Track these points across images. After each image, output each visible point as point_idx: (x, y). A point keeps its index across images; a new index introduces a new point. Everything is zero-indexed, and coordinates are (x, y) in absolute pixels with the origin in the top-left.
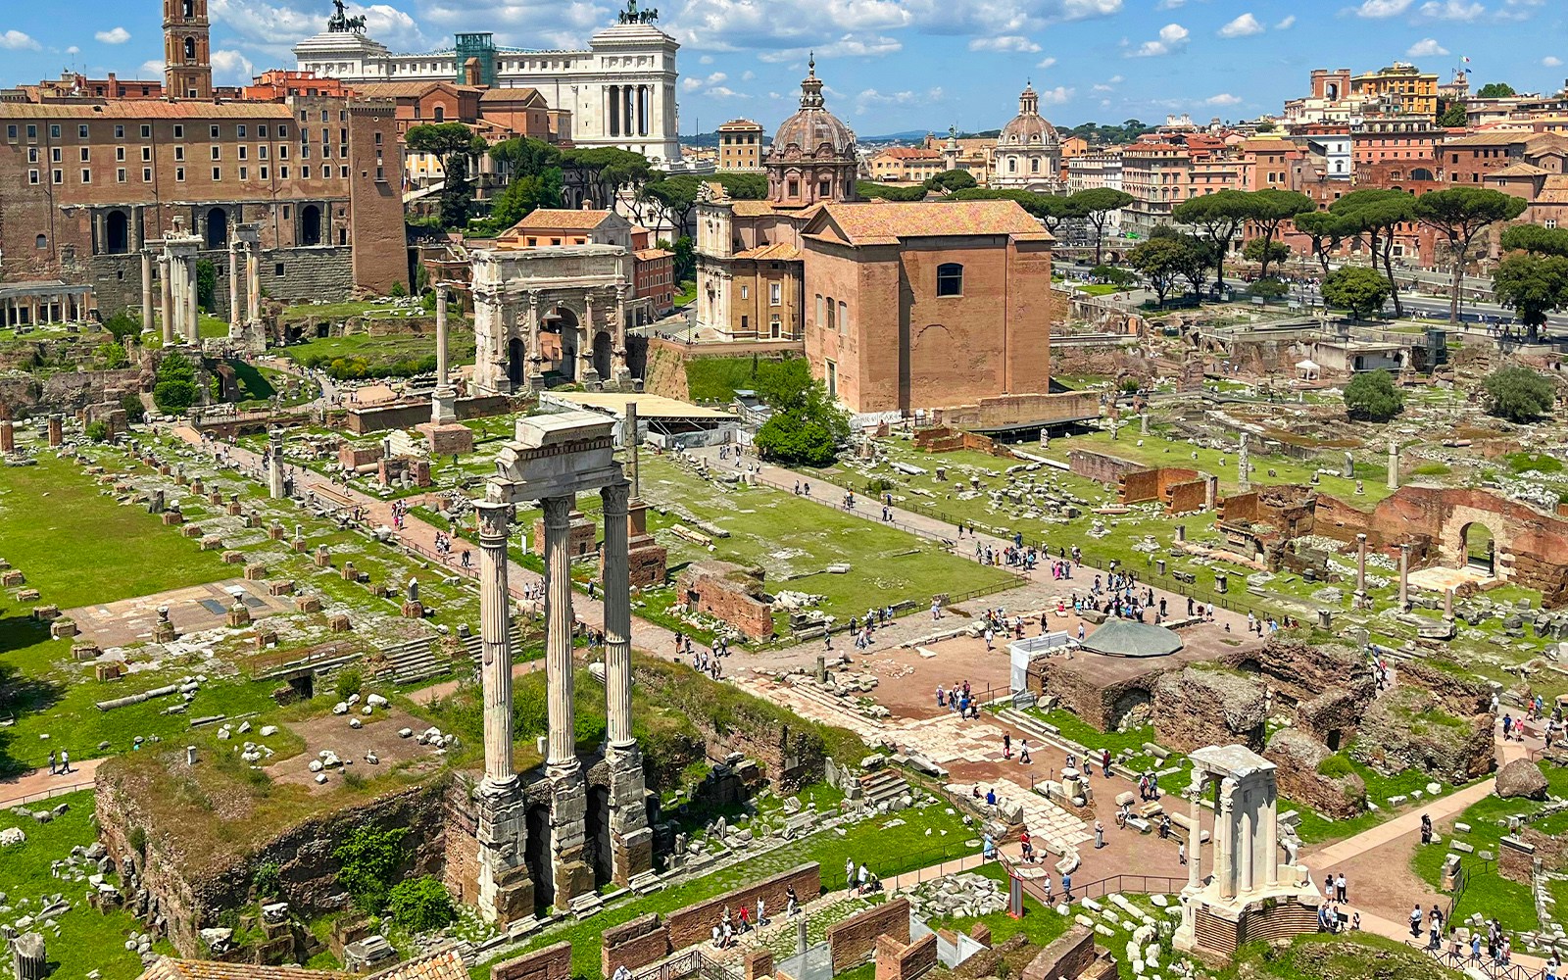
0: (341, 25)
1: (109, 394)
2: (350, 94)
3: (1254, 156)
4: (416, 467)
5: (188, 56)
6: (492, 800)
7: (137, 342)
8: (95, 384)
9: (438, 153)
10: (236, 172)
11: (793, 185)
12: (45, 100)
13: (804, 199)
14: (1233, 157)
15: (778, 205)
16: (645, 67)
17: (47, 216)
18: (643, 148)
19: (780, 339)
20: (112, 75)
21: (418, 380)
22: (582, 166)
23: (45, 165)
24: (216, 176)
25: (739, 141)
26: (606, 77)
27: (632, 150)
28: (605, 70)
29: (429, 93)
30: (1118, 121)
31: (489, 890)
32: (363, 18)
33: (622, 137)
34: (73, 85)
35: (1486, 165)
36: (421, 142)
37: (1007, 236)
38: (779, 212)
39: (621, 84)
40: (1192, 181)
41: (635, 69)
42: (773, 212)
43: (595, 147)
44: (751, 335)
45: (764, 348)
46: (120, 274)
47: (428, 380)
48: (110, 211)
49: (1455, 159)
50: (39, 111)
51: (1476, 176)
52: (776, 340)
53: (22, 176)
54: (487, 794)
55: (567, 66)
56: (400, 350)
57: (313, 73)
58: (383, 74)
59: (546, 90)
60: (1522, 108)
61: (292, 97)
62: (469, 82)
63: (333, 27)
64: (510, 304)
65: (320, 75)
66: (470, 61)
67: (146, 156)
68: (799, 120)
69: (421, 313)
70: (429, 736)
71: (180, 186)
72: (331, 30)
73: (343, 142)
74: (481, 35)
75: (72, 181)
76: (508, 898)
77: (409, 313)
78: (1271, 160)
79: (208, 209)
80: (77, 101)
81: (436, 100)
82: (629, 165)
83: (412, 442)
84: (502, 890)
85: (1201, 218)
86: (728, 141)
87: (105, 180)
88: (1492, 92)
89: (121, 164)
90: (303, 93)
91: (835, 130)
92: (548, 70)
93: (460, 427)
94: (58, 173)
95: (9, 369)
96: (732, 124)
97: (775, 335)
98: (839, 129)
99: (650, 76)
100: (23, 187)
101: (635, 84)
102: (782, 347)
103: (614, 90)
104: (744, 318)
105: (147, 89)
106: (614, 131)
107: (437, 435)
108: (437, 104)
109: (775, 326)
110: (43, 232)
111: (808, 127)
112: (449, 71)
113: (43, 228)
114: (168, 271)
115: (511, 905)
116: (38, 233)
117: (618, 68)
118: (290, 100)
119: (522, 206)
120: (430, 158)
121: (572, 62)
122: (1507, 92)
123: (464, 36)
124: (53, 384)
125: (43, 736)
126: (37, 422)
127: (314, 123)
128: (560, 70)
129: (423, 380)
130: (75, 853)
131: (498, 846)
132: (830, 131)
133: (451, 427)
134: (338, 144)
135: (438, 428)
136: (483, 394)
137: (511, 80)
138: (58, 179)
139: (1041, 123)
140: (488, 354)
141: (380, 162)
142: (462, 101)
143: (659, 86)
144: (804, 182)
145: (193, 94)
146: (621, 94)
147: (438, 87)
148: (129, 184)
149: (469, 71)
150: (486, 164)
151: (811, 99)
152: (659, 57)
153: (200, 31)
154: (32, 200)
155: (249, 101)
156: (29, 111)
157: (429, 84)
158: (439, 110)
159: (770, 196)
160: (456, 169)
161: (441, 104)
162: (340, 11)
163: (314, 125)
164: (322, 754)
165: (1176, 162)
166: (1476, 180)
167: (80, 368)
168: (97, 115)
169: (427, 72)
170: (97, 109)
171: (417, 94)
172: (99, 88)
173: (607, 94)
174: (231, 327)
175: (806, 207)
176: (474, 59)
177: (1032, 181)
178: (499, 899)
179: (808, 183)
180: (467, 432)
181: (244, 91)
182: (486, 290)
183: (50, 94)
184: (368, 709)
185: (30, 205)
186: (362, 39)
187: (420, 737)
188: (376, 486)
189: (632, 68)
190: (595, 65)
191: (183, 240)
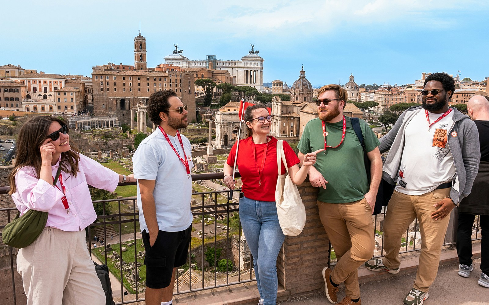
0: (176, 52)
1: (124, 145)
2: (182, 70)
3: (408, 94)
4: (205, 166)
5: (141, 59)
6: (244, 242)
7: (131, 132)
8: (120, 143)
9: (203, 86)
10: (153, 90)
11: (297, 98)
12: (105, 70)
13: (300, 101)
14: (403, 94)
15: (293, 103)
16: (256, 66)
17: (105, 100)
18: (254, 86)
19: (293, 137)
20: (121, 64)
21: (200, 144)
22: (240, 91)
23: (105, 86)
24: (148, 91)
25: (277, 85)
26: (245, 68)
27: (251, 87)
28: (245, 66)
29: (200, 71)
30: (371, 84)
31: (242, 262)
32: (182, 50)
33: (249, 84)
34: (111, 66)
35: (465, 98)
36: (199, 83)
37: (351, 112)
38: (293, 104)
39: (249, 70)
40: (392, 100)
41: (253, 66)
42: (292, 104)
43: (244, 86)
44: (285, 136)
45: (289, 139)
46: (123, 115)
47: (203, 144)
48: (121, 99)
49: (457, 97)
50: (103, 72)
51: (462, 101)
52: (292, 137)
53: (99, 89)
54: (242, 240)
55: (235, 64)
56: (195, 137)
57: (173, 65)
58: (187, 65)
59: (230, 71)
60: (474, 84)
61: (168, 71)
62: (210, 68)
63: (174, 52)
64: (225, 126)
65: (174, 65)
66: (210, 63)
67: (131, 85)
68: (299, 81)
69: (200, 127)
70: (225, 228)
71: (139, 93)
72: (174, 53)
73: (181, 83)
74: (213, 56)
75: (112, 91)
76: (247, 264)
77: (197, 127)
78: (412, 95)
79: (146, 99)
80: (113, 70)
81: (202, 73)
82: (253, 91)
83: (202, 160)
84: (245, 262)
85: (397, 110)
86: (274, 85)
87: (120, 91)
88: (467, 80)
89: (108, 87)
90: (170, 70)
91: (308, 84)
92: (230, 66)
93: (214, 156)
94: (108, 88)
95: (99, 138)
96: (275, 81)
97: (292, 136)
98: (309, 84)
99: (257, 68)
100: (99, 92)
101: (253, 70)
102: (293, 139)
103: (247, 71)
104: (284, 131)
105: (130, 68)
106: (247, 82)
107: (208, 158)
108: (202, 74)
109: (292, 134)
110: (104, 104)
111: (301, 83)
112: (204, 65)
113: (104, 103)
114: (139, 115)
115: (247, 266)
116: (103, 104)
117: (248, 66)
118: (167, 72)
119: (226, 101)
120: (200, 87)
121: (236, 64)
122: (470, 80)
123: (208, 56)
124: (111, 142)
125: (126, 227)
126: (106, 152)
127: (173, 78)
128: (233, 65)
129: (202, 144)
130: (139, 253)
131: (245, 252)
132: (307, 84)
133: (212, 156)
134: (179, 83)
135: (209, 156)
136: (218, 148)
137: (221, 67)
138: (108, 90)
139: (354, 84)
140: (219, 138)
141: (190, 88)
142: (209, 73)
143: (259, 71)
144: (300, 97)
145: (142, 69)
146: (249, 72)
147: (202, 69)
148: (126, 92)
149: (210, 65)
150: (215, 90)
151: (302, 76)
152: (259, 64)
153: (144, 53)
154: (102, 95)
155: (156, 72)
156: (101, 73)
157: (200, 68)
158: (203, 75)
159: (291, 100)
160: (208, 91)
161: (203, 74)
162: (176, 49)
163: (173, 79)
164: (200, 231)
165: (388, 95)
166: (462, 102)
167: (116, 139)
168: (119, 74)
169: (199, 65)
170: (118, 72)
171: (197, 71)
172: (118, 67)
173: (245, 72)
174: (153, 130)
175: (300, 103)
176: (211, 62)
177: (352, 99)
178: (244, 265)
179: (301, 97)
180: (216, 158)
181: (155, 69)
182: (219, 122)
183: (106, 68)
184: (208, 221)
185: (101, 96)
186: (182, 57)
187: (222, 228)
188: (194, 170)
189: (252, 66)
190: (242, 65)
191: (143, 107)
